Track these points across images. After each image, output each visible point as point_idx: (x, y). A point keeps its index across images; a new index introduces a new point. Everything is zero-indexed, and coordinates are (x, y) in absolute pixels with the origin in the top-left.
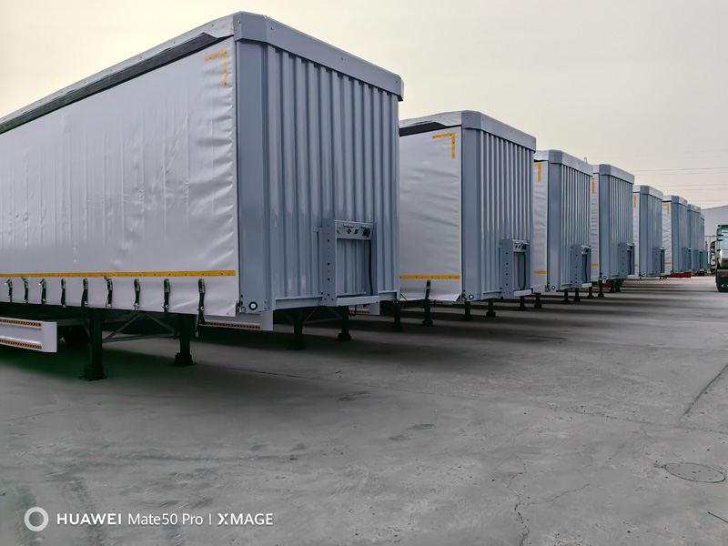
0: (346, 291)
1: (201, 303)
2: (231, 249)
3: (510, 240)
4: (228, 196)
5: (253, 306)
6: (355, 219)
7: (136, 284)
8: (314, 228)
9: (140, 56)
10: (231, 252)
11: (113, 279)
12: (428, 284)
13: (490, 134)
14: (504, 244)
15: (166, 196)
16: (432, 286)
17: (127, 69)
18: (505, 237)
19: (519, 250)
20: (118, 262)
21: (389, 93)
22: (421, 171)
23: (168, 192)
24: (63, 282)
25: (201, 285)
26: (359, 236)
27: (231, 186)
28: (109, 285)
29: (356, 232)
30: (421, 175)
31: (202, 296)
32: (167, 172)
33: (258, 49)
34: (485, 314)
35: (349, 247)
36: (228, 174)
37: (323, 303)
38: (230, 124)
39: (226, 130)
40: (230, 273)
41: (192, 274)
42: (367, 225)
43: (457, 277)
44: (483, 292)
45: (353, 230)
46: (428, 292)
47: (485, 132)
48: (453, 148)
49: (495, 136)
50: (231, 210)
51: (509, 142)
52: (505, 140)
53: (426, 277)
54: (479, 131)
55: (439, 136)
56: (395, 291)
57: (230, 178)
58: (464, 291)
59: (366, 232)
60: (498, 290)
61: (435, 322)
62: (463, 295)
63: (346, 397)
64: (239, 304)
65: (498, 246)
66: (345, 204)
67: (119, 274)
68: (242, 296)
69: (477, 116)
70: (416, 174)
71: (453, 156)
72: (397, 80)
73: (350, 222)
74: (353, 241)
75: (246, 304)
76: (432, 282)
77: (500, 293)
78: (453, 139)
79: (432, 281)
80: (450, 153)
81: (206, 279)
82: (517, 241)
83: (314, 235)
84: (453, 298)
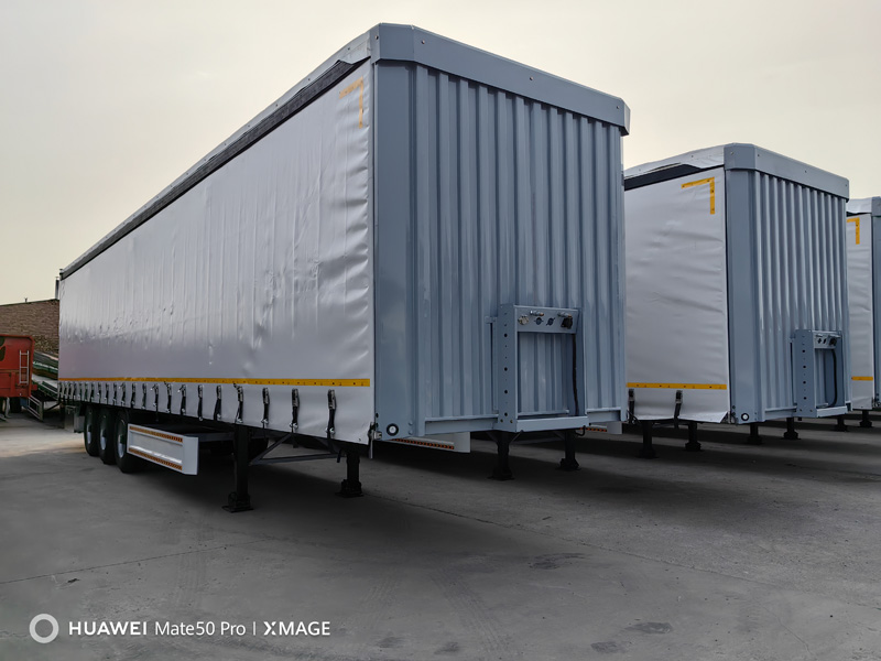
0: (536, 409)
1: (331, 424)
2: (366, 348)
3: (809, 332)
4: (362, 276)
5: (393, 430)
6: (550, 303)
7: (265, 394)
8: (486, 318)
9: (275, 104)
10: (365, 354)
11: (245, 387)
12: (679, 395)
13: (771, 176)
14: (798, 338)
15: (294, 279)
16: (684, 399)
17: (263, 121)
18: (801, 326)
19: (825, 346)
20: (248, 365)
21: (606, 124)
22: (666, 234)
23: (296, 273)
24: (199, 390)
25: (331, 398)
26: (556, 328)
27: (366, 262)
28: (240, 394)
29: (550, 322)
30: (665, 240)
31: (332, 413)
32: (296, 248)
33: (404, 72)
34: (782, 435)
35: (541, 345)
36: (362, 246)
37: (500, 427)
38: (364, 176)
39: (360, 187)
40: (364, 383)
41: (322, 382)
42: (568, 312)
43: (722, 387)
44: (765, 409)
45: (545, 319)
46: (678, 408)
47: (762, 174)
48: (712, 199)
49: (779, 179)
50: (366, 295)
51: (804, 186)
52: (796, 184)
53: (674, 386)
54: (752, 172)
55: (691, 184)
56: (618, 408)
57: (365, 252)
58: (733, 407)
59: (567, 322)
60: (791, 407)
61: (705, 445)
62: (732, 414)
63: (545, 563)
64: (374, 427)
65: (788, 340)
66: (534, 283)
67: (250, 381)
68: (377, 415)
69: (749, 150)
70: (657, 239)
71: (713, 210)
72: (619, 105)
73: (542, 308)
74: (548, 336)
75: (382, 428)
76: (684, 394)
77: (795, 410)
78: (712, 185)
79: (685, 392)
80: (708, 206)
81: (338, 391)
82: (820, 333)
83: (485, 329)
84: (717, 417)
